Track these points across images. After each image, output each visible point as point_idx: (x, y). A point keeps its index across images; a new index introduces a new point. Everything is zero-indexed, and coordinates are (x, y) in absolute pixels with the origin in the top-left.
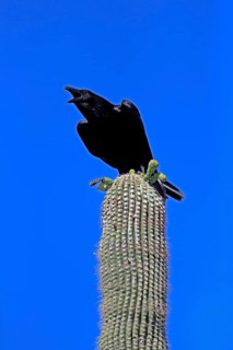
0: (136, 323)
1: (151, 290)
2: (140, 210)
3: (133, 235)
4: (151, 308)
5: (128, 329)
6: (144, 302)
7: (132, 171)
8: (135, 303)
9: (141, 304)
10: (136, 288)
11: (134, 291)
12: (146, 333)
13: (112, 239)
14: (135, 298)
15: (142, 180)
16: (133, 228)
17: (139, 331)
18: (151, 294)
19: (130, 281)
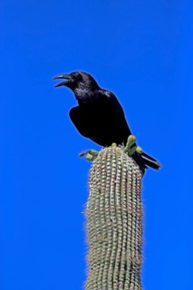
0: (116, 270)
1: (129, 243)
2: (121, 177)
3: (114, 198)
4: (128, 258)
5: (110, 275)
6: (123, 253)
7: (114, 144)
8: (115, 254)
9: (121, 255)
10: (117, 242)
11: (115, 244)
12: (125, 279)
13: (97, 201)
14: (116, 250)
15: (122, 152)
16: (114, 191)
17: (118, 277)
18: (128, 247)
19: (112, 236)
